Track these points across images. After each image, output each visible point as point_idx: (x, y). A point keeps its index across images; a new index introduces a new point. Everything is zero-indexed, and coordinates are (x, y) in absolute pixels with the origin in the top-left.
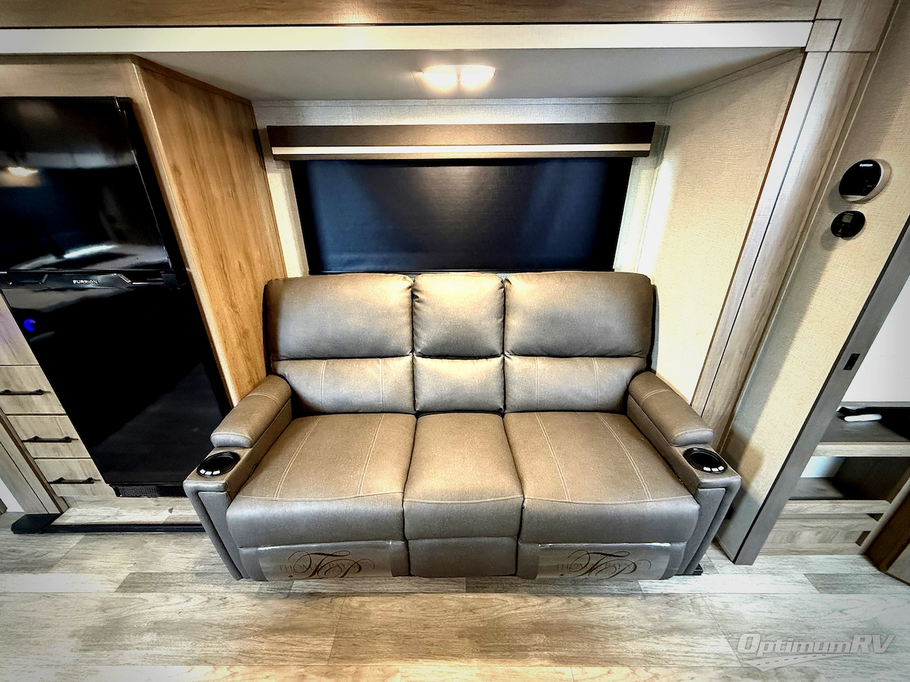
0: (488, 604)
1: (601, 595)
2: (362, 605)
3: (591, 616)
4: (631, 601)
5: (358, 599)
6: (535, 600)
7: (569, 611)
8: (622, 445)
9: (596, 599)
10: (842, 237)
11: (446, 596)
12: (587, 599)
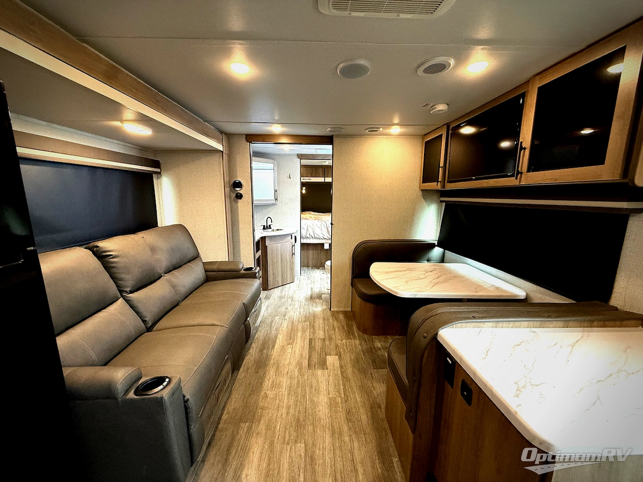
0: (247, 364)
1: (255, 334)
2: (228, 413)
3: (261, 338)
4: (260, 329)
5: (224, 415)
6: (251, 351)
7: (258, 343)
9: (256, 336)
10: (239, 199)
11: (238, 377)
12: (255, 338)
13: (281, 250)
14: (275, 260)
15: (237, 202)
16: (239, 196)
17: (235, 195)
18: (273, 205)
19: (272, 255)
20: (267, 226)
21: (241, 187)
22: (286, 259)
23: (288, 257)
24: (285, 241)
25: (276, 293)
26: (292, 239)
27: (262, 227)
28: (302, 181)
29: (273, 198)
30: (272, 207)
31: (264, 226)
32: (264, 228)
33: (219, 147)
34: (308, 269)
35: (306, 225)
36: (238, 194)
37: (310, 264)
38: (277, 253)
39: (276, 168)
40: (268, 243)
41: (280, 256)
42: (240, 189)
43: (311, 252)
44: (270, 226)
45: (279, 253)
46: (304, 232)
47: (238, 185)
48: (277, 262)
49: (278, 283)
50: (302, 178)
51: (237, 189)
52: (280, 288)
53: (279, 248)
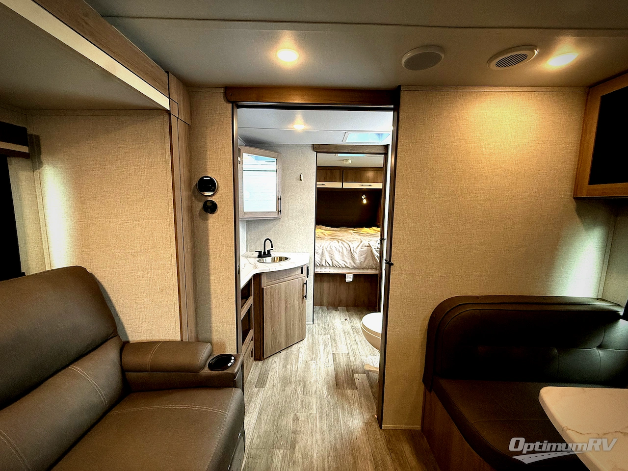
8: (170, 406)
10: (210, 213)
13: (286, 293)
14: (276, 310)
15: (206, 219)
16: (211, 208)
17: (201, 205)
18: (275, 219)
19: (271, 302)
20: (265, 252)
21: (213, 191)
22: (294, 306)
23: (296, 303)
24: (292, 278)
25: (275, 365)
26: (302, 273)
27: (257, 254)
28: (317, 187)
29: (275, 210)
30: (273, 223)
31: (260, 252)
32: (260, 256)
33: (163, 101)
34: (323, 310)
35: (321, 248)
36: (209, 204)
37: (325, 301)
38: (279, 299)
39: (280, 171)
40: (264, 282)
41: (283, 302)
42: (211, 193)
43: (325, 285)
44: (269, 251)
45: (283, 297)
46: (318, 259)
47: (209, 185)
48: (279, 313)
49: (280, 346)
50: (317, 183)
51: (207, 194)
52: (283, 353)
53: (283, 289)
